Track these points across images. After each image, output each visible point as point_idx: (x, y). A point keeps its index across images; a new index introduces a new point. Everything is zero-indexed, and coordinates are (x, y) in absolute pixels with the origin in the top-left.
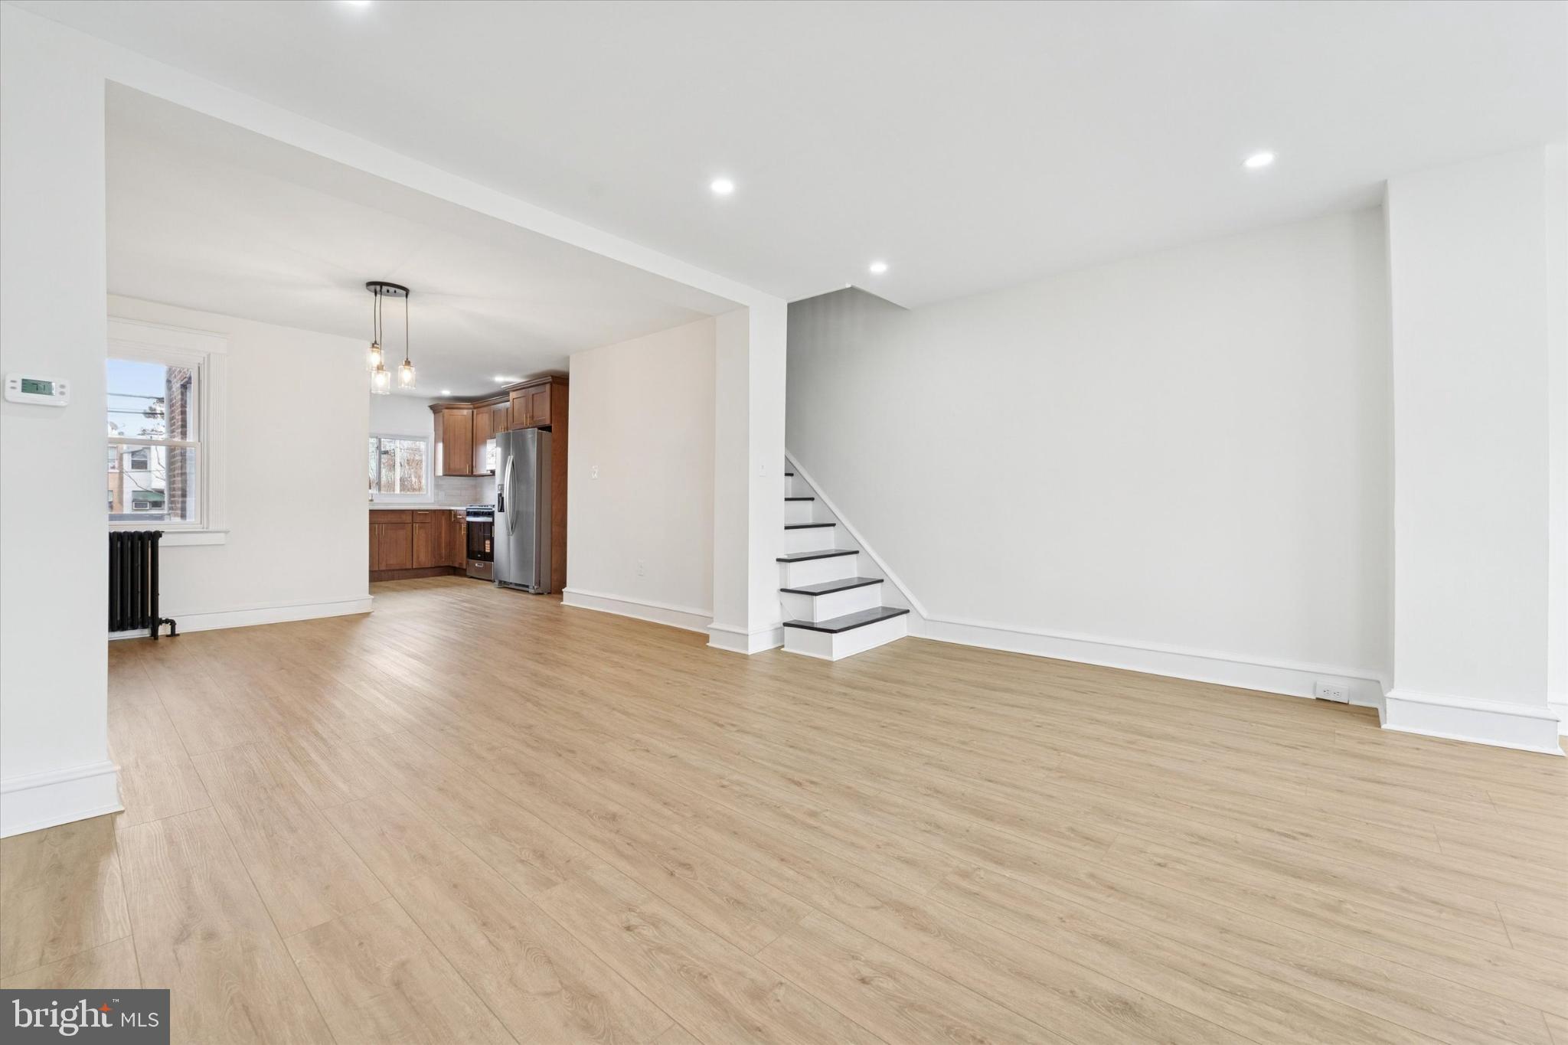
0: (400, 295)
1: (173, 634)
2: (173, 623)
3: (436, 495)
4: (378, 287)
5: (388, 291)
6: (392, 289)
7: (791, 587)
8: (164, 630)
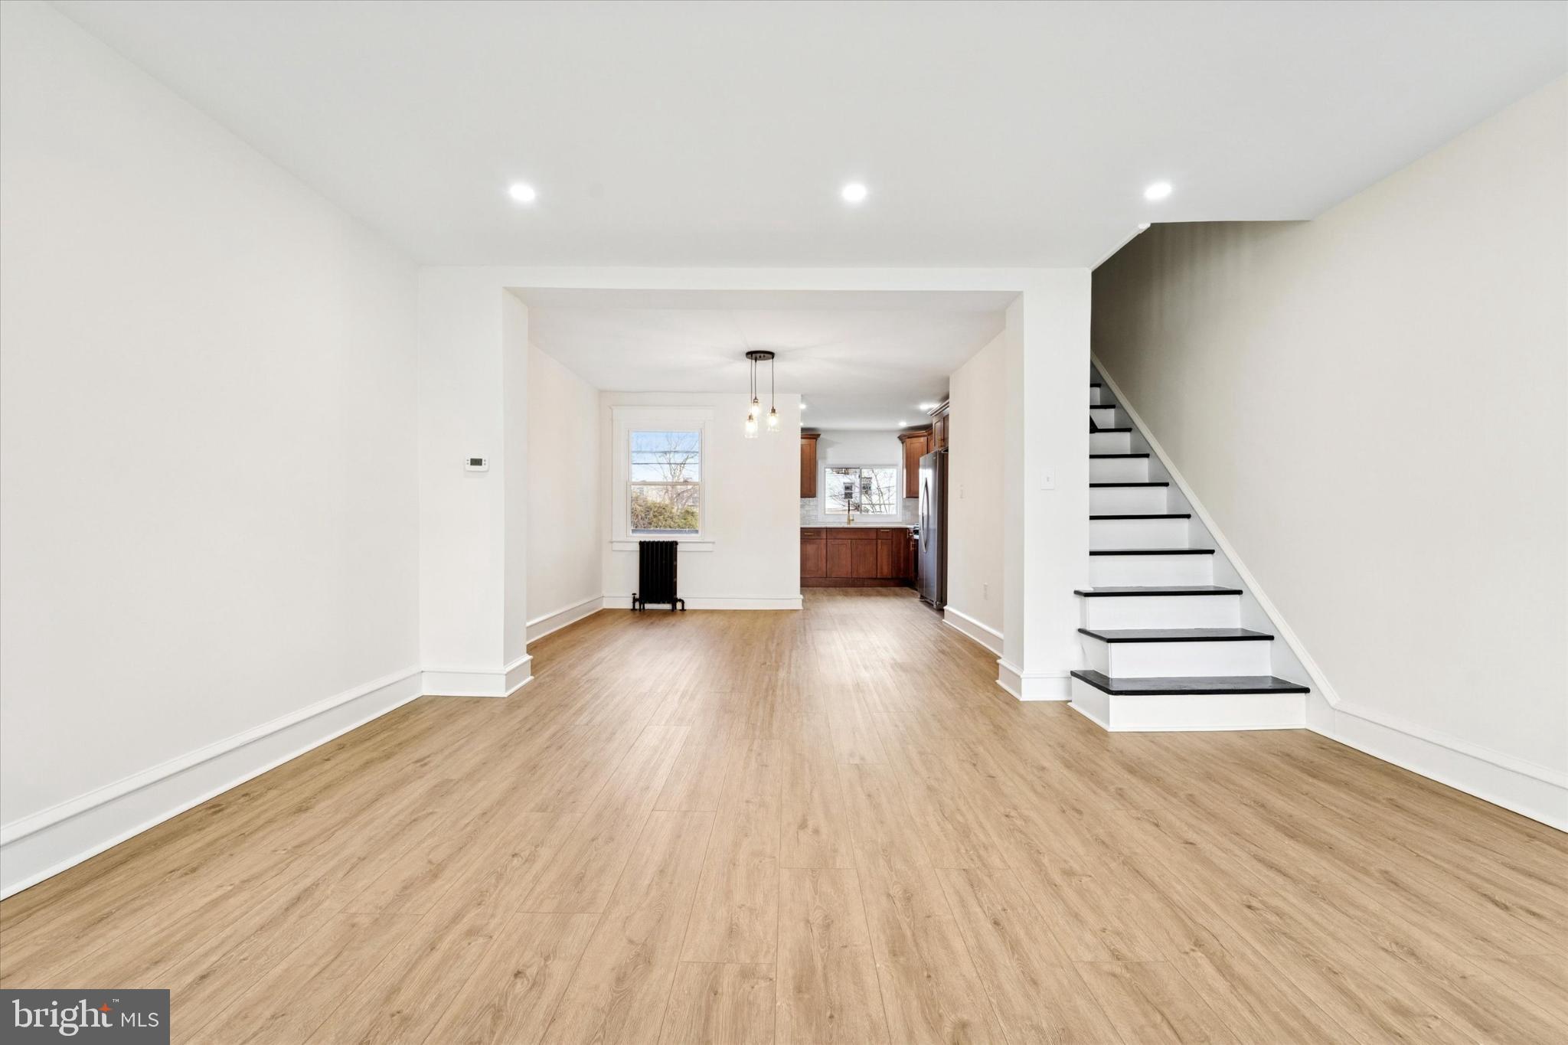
0: (769, 359)
1: (683, 610)
2: (683, 602)
3: (904, 515)
4: (754, 355)
5: (760, 357)
6: (762, 355)
7: (1091, 628)
8: (679, 606)
